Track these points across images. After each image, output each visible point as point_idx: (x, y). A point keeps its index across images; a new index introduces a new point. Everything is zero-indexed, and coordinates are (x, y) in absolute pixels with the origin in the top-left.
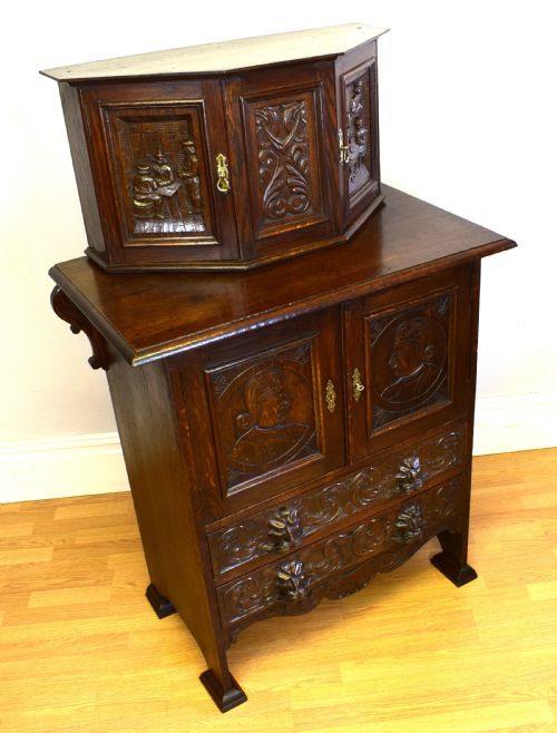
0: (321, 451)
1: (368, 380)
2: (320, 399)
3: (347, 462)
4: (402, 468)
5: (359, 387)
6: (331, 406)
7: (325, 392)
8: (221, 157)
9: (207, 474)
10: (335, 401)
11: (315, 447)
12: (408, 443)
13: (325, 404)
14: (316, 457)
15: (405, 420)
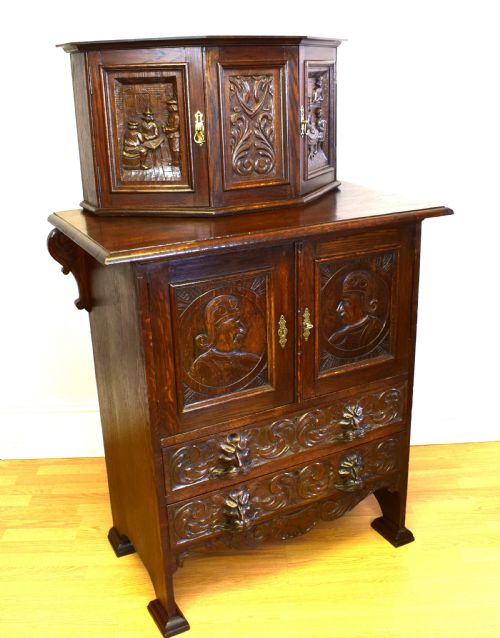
0: (272, 384)
1: (317, 320)
2: (273, 331)
3: (294, 401)
4: (345, 415)
5: (309, 326)
6: (283, 341)
7: (277, 327)
8: (199, 115)
9: (166, 388)
10: (287, 337)
11: (266, 379)
12: (352, 390)
13: (278, 338)
14: (268, 388)
15: (350, 367)
